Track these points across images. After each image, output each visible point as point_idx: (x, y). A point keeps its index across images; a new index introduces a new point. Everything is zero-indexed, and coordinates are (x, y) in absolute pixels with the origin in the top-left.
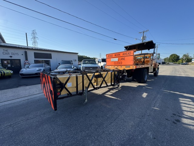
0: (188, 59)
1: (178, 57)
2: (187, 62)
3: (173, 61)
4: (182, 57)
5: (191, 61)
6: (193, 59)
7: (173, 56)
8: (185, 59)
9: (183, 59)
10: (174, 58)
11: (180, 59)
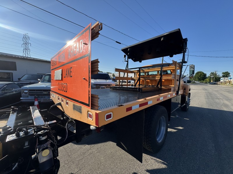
0: (216, 78)
1: (205, 75)
2: (215, 81)
3: (199, 80)
4: (209, 75)
5: (220, 81)
6: (222, 78)
7: (199, 74)
8: (213, 78)
9: (211, 78)
10: (200, 76)
11: (207, 78)
